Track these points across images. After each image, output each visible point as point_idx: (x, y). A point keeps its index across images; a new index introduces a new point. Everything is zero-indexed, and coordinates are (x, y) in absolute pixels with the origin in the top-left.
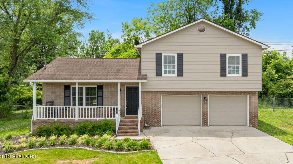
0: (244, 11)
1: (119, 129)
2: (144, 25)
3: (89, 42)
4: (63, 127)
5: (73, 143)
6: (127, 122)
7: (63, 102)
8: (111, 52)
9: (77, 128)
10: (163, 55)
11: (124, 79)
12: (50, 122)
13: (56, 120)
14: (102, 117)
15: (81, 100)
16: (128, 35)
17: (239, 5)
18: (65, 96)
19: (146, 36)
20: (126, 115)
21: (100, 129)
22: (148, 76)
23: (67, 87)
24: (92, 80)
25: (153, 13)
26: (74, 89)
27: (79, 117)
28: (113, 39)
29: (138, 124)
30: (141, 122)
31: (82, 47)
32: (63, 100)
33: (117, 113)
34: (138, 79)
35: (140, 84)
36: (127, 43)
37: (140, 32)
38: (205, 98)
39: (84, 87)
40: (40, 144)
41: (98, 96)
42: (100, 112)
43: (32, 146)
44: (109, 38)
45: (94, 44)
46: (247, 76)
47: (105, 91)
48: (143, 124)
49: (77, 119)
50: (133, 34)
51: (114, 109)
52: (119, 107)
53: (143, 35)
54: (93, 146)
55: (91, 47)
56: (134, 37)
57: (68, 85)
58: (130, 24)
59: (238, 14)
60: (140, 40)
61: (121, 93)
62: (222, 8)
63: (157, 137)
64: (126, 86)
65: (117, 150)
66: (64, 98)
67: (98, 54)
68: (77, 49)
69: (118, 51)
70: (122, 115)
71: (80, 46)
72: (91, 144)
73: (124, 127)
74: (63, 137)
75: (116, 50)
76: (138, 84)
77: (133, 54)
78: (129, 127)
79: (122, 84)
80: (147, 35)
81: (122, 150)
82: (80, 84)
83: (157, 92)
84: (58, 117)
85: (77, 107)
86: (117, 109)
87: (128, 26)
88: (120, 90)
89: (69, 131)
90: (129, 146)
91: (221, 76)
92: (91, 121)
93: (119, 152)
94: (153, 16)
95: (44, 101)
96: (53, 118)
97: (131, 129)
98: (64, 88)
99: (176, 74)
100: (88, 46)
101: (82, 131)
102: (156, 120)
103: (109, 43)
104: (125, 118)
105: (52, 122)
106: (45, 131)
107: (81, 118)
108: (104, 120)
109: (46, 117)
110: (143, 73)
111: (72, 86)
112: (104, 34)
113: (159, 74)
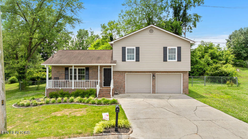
0: (188, 15)
1: (99, 94)
2: (116, 26)
3: (77, 37)
4: (65, 93)
5: (72, 101)
6: (104, 90)
7: (64, 78)
8: (93, 45)
9: (73, 93)
10: (126, 48)
11: (102, 63)
12: (57, 90)
13: (60, 89)
14: (89, 87)
15: (75, 77)
16: (105, 33)
17: (185, 11)
18: (65, 74)
19: (117, 34)
20: (103, 86)
21: (87, 94)
22: (117, 62)
23: (67, 68)
24: (82, 64)
25: (123, 18)
26: (71, 70)
27: (75, 87)
28: (95, 35)
29: (110, 91)
30: (113, 90)
31: (72, 41)
32: (64, 77)
33: (97, 84)
34: (111, 63)
35: (112, 67)
36: (105, 38)
37: (114, 31)
38: (154, 75)
39: (77, 68)
40: (52, 102)
41: (86, 74)
42: (87, 84)
43: (47, 103)
44: (92, 35)
45: (81, 39)
46: (181, 61)
47: (90, 71)
48: (114, 92)
49: (73, 88)
50: (109, 32)
51: (96, 82)
52: (99, 81)
53: (116, 33)
54: (84, 103)
55: (79, 41)
56: (109, 34)
57: (67, 67)
58: (106, 25)
59: (184, 17)
60: (113, 37)
61: (100, 72)
62: (173, 12)
63: (122, 99)
64: (103, 68)
65: (98, 104)
66: (64, 75)
67: (84, 46)
68: (69, 43)
69: (98, 44)
70: (101, 86)
71: (71, 41)
72: (82, 101)
73: (102, 93)
74: (65, 98)
75: (97, 44)
76: (111, 66)
77: (108, 46)
78: (105, 93)
79: (101, 67)
80: (119, 33)
81: (101, 104)
82: (75, 66)
83: (123, 71)
84: (61, 87)
85: (73, 81)
86: (98, 82)
87: (105, 27)
88: (100, 71)
89: (69, 95)
90: (105, 102)
91: (164, 61)
92: (82, 89)
93: (99, 105)
94: (123, 20)
95: (53, 78)
96: (59, 88)
97: (106, 94)
98: (64, 69)
99: (135, 60)
100: (76, 40)
101: (76, 95)
102: (122, 90)
103: (92, 38)
104: (103, 88)
105: (58, 90)
106: (54, 95)
107: (75, 88)
108: (90, 89)
109: (54, 87)
110: (114, 60)
111: (69, 68)
112: (88, 31)
113: (124, 60)
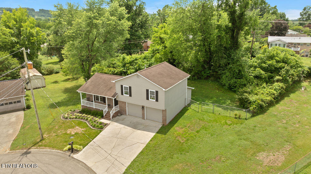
10: (123, 86)
13: (88, 106)
14: (102, 109)
34: (112, 96)
38: (143, 107)
46: (158, 102)
49: (94, 108)
52: (107, 106)
63: (114, 123)
73: (107, 115)
85: (94, 103)
91: (147, 99)
99: (129, 95)
102: (124, 112)
109: (85, 105)
110: (116, 93)
113: (122, 94)
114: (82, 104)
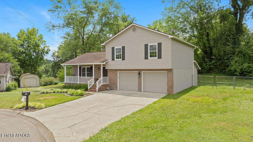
10: (115, 48)
11: (95, 62)
13: (71, 83)
22: (109, 61)
34: (101, 62)
38: (139, 73)
39: (86, 68)
46: (161, 58)
73: (93, 88)
83: (115, 70)
85: (78, 77)
91: (145, 59)
99: (121, 59)
102: (114, 86)
107: (80, 83)
110: (106, 59)
111: (82, 67)
113: (113, 59)
114: (65, 82)
